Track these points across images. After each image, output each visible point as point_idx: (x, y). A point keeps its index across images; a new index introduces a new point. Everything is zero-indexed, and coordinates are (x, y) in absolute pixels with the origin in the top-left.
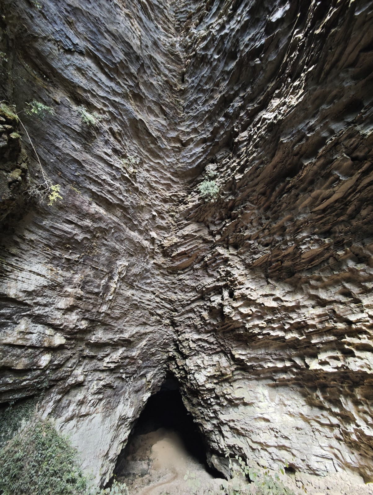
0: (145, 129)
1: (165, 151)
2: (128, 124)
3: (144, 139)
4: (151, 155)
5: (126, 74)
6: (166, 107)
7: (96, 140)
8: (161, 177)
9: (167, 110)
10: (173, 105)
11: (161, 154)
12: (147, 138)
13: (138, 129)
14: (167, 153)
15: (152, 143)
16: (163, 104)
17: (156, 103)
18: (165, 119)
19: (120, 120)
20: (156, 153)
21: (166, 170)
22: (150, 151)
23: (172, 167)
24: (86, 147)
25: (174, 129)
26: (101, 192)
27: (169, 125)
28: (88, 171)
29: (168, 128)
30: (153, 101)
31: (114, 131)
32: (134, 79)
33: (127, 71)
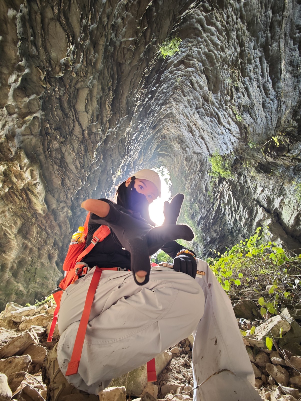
0: (209, 83)
1: (200, 59)
2: (219, 91)
3: (213, 76)
4: (213, 59)
5: (207, 111)
6: (189, 86)
7: (244, 105)
8: (213, 34)
9: (189, 84)
10: (184, 85)
11: (204, 58)
12: (211, 76)
13: (214, 86)
14: (199, 56)
15: (208, 69)
16: (191, 87)
17: (195, 89)
18: (192, 79)
19: (223, 99)
20: (208, 60)
21: (205, 41)
22: (212, 63)
23: (198, 43)
24: (252, 107)
25: (187, 72)
26: (268, 81)
27: (190, 76)
28: (263, 98)
29: (191, 74)
30: (197, 91)
31: (230, 97)
32: (204, 108)
33: (206, 112)
